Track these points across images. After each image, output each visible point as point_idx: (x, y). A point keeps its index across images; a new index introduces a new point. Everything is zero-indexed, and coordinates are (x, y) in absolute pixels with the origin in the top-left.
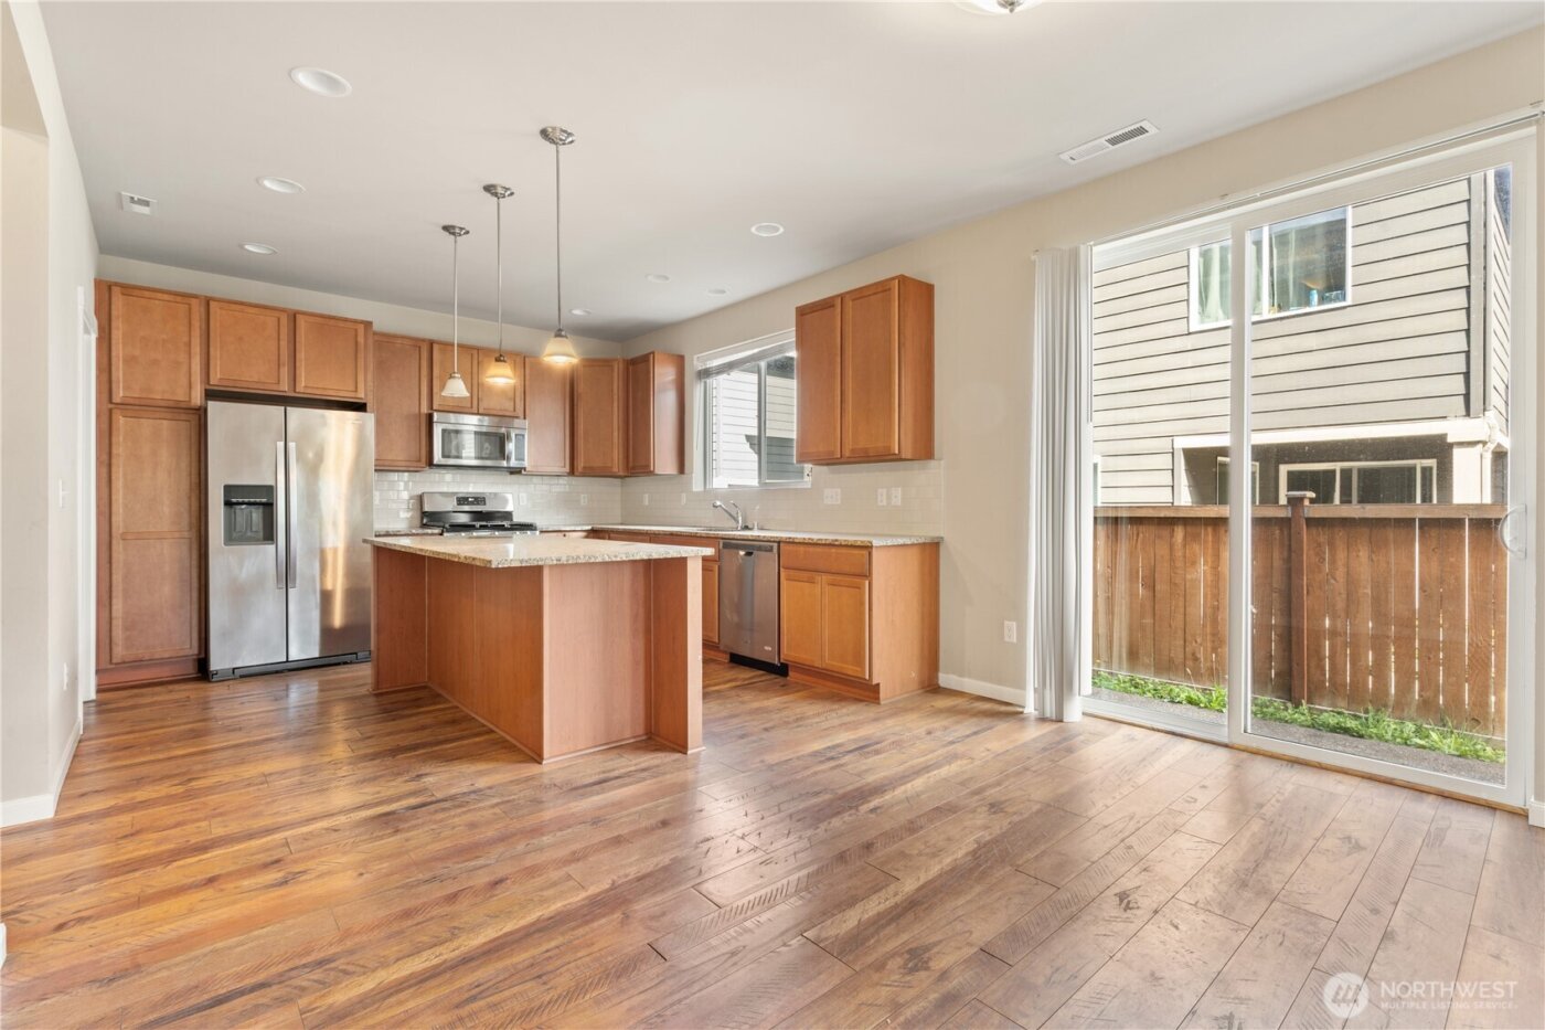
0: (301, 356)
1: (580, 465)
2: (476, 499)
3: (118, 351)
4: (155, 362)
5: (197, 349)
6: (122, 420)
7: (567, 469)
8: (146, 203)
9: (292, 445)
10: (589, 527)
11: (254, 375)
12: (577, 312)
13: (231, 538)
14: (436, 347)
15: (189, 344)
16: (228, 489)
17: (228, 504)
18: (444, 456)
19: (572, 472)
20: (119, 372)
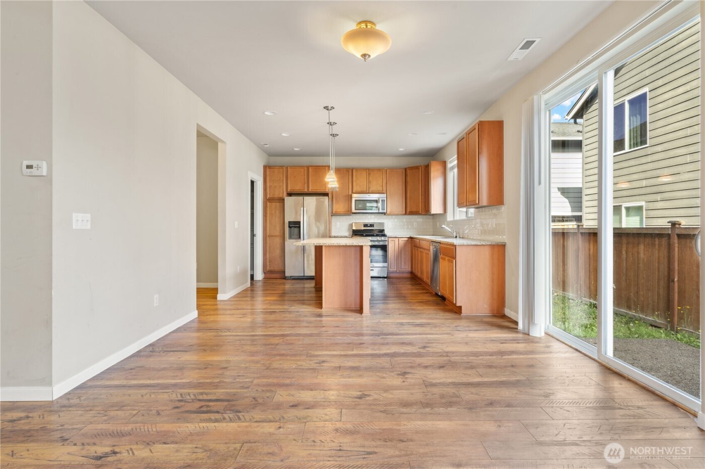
0: (310, 180)
1: (408, 210)
2: (371, 225)
3: (268, 185)
4: (276, 187)
5: (285, 181)
6: (268, 204)
7: (404, 212)
8: (266, 144)
9: (305, 209)
10: (409, 236)
11: (298, 188)
12: (401, 149)
13: (290, 237)
14: (354, 170)
15: (283, 180)
16: (290, 223)
17: (289, 227)
18: (356, 209)
19: (406, 214)
20: (268, 191)
